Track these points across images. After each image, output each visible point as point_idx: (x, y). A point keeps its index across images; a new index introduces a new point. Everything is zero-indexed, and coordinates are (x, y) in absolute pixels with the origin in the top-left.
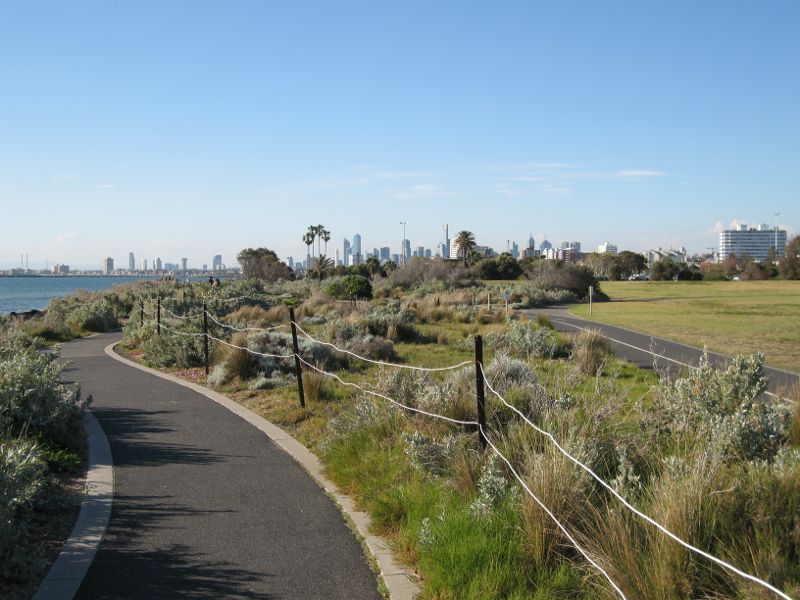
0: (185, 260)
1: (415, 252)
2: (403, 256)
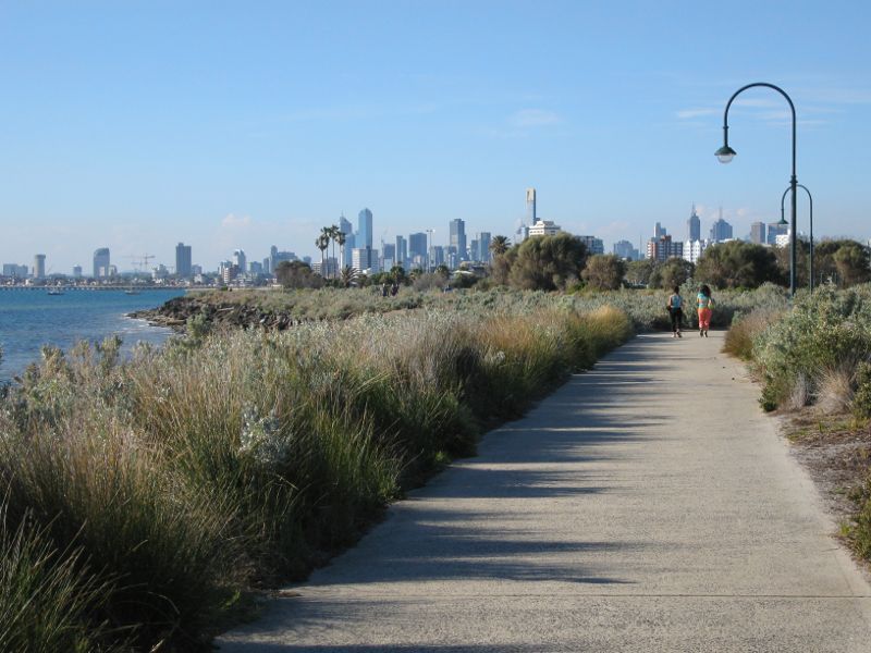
0: (41, 258)
1: (475, 243)
2: (452, 250)
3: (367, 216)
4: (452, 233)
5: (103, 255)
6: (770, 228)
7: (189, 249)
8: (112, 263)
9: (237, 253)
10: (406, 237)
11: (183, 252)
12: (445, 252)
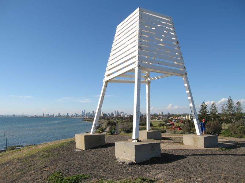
3: (85, 110)
11: (68, 114)
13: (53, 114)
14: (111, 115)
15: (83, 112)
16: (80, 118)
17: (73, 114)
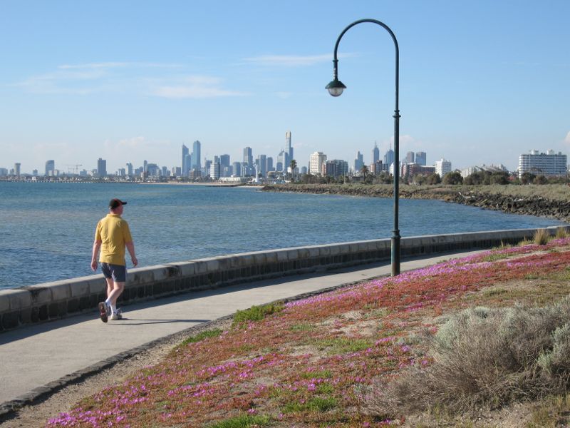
1: (257, 161)
2: (245, 164)
3: (198, 145)
4: (245, 155)
5: (50, 164)
6: (417, 155)
7: (105, 162)
8: (55, 168)
9: (127, 164)
10: (219, 157)
11: (102, 163)
12: (242, 165)
13: (18, 165)
14: (371, 170)
15: (185, 150)
16: (180, 183)
17: (130, 166)
